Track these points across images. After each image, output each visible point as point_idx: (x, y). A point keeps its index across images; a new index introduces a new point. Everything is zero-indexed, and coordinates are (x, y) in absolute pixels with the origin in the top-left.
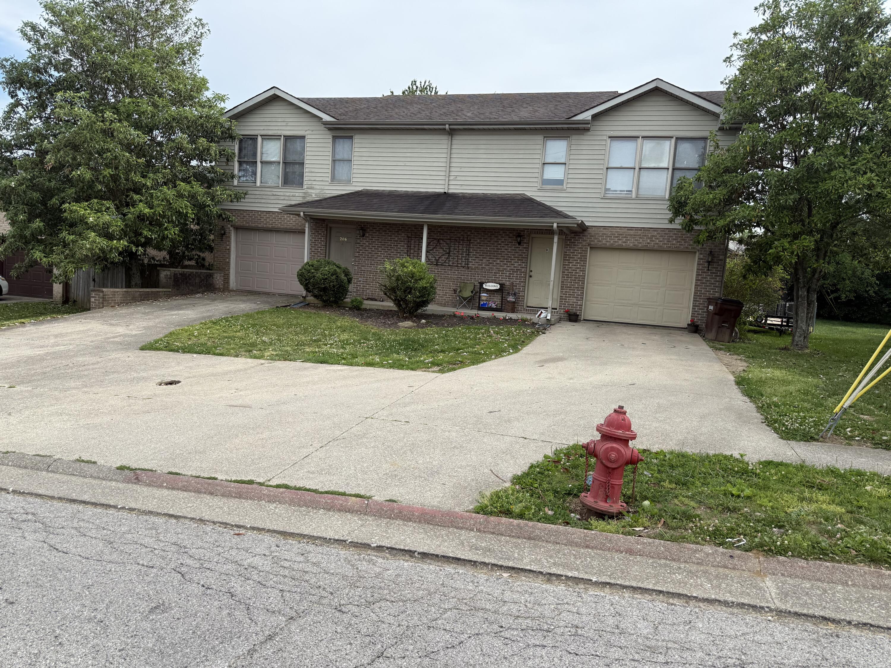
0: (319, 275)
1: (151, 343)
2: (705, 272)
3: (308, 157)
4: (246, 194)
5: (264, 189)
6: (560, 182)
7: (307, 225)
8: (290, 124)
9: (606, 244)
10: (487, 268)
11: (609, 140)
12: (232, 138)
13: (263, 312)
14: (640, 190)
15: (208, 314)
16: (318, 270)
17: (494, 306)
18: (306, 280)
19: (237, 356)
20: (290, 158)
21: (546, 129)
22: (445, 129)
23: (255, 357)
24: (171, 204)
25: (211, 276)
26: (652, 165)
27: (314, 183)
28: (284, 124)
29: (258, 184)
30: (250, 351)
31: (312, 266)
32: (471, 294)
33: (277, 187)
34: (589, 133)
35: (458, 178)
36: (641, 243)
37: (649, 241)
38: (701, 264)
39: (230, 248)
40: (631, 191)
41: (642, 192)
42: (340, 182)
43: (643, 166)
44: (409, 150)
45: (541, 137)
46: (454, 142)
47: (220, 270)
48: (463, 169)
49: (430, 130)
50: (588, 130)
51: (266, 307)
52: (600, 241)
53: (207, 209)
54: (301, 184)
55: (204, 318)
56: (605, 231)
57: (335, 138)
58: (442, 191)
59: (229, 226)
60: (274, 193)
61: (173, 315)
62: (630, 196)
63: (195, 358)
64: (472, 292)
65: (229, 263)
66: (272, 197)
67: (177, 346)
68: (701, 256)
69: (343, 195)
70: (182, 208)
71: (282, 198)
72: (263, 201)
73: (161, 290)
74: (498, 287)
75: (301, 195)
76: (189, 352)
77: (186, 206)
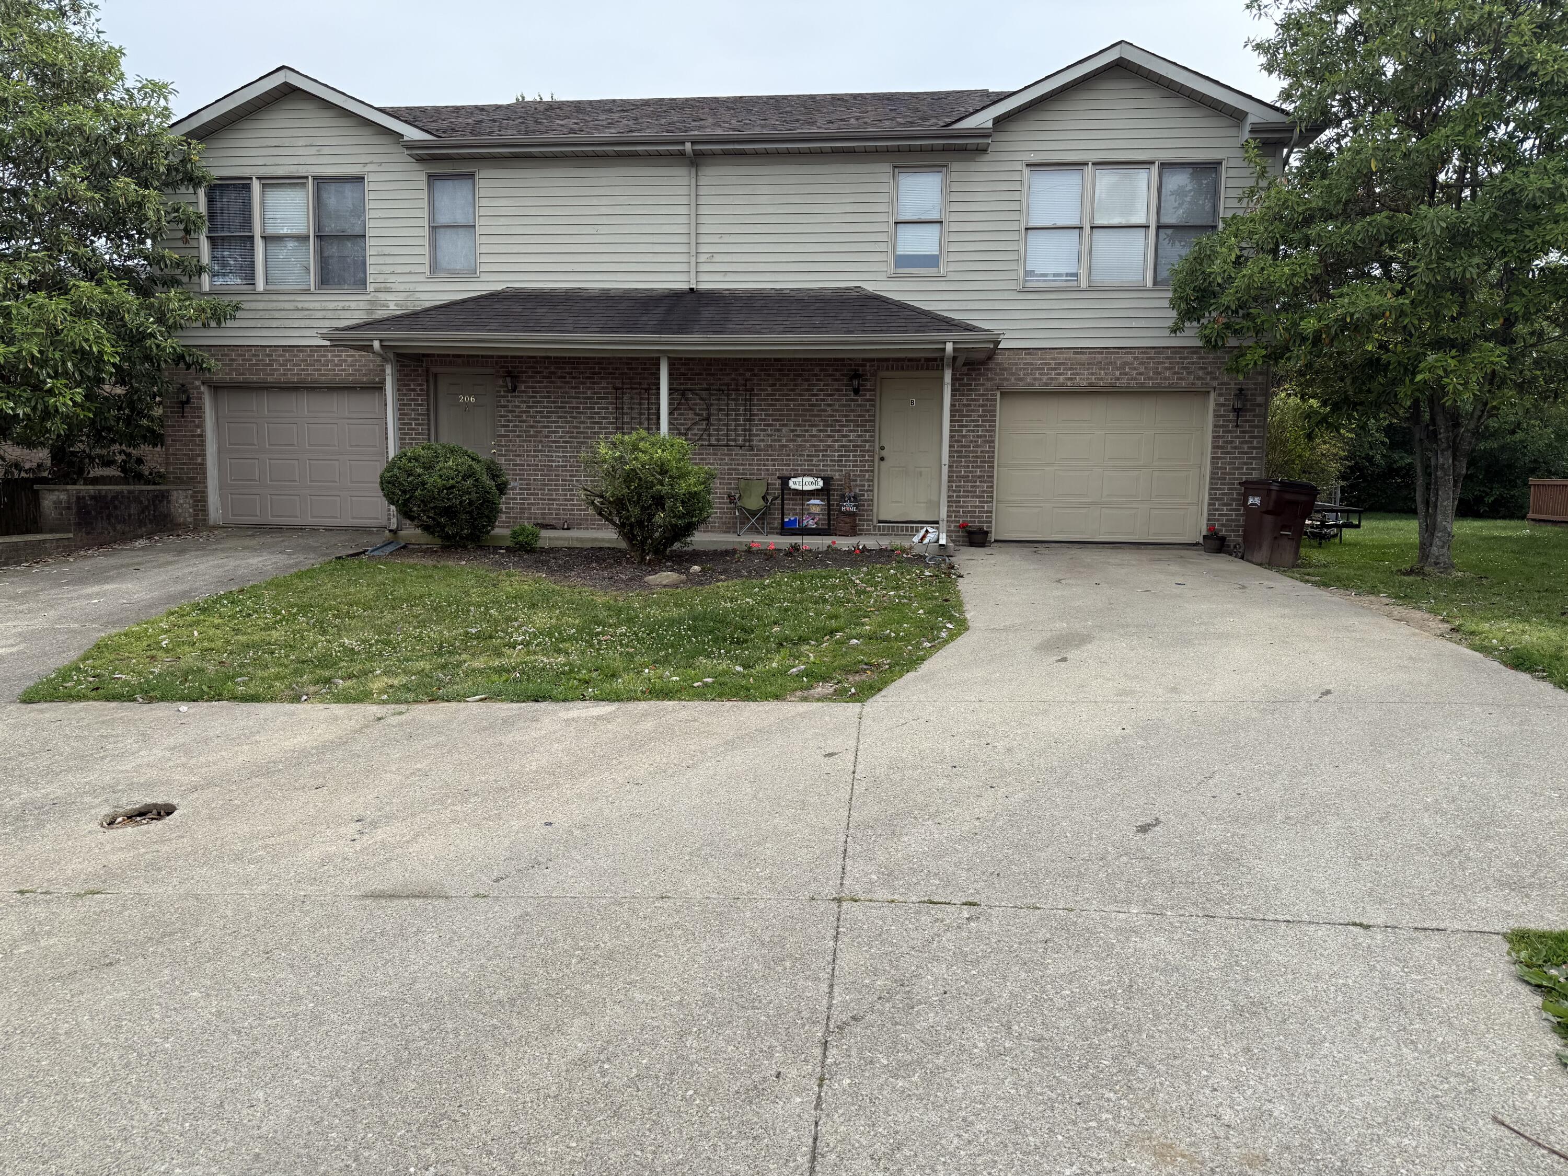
0: (433, 479)
1: (50, 681)
2: (1230, 432)
3: (372, 223)
4: (237, 308)
5: (274, 297)
6: (931, 261)
7: (388, 370)
8: (326, 151)
9: (1033, 385)
10: (791, 445)
11: (1026, 171)
12: (193, 181)
13: (310, 573)
14: (1093, 272)
15: (180, 588)
16: (431, 467)
17: (812, 524)
18: (404, 492)
19: (296, 699)
20: (331, 227)
21: (899, 150)
22: (682, 154)
23: (347, 698)
24: (58, 333)
25: (163, 497)
26: (1116, 221)
27: (392, 278)
28: (313, 151)
29: (260, 285)
30: (328, 681)
31: (416, 459)
32: (762, 503)
33: (307, 292)
34: (987, 157)
35: (718, 258)
36: (1102, 379)
37: (1117, 374)
38: (1221, 416)
39: (203, 431)
40: (1076, 275)
41: (1098, 278)
42: (453, 274)
43: (1099, 222)
44: (604, 201)
45: (887, 168)
46: (703, 181)
47: (183, 482)
48: (726, 239)
49: (649, 155)
50: (983, 150)
51: (312, 561)
52: (1021, 379)
53: (148, 342)
54: (362, 283)
55: (171, 598)
56: (1029, 358)
57: (432, 178)
58: (685, 286)
59: (197, 383)
60: (300, 305)
61: (90, 596)
62: (1075, 284)
63: (186, 715)
64: (764, 498)
65: (203, 465)
66: (297, 315)
67: (127, 683)
68: (1222, 400)
69: (464, 301)
70: (87, 340)
71: (319, 314)
72: (275, 324)
73: (48, 536)
74: (820, 484)
75: (362, 305)
76: (163, 699)
77: (98, 338)
